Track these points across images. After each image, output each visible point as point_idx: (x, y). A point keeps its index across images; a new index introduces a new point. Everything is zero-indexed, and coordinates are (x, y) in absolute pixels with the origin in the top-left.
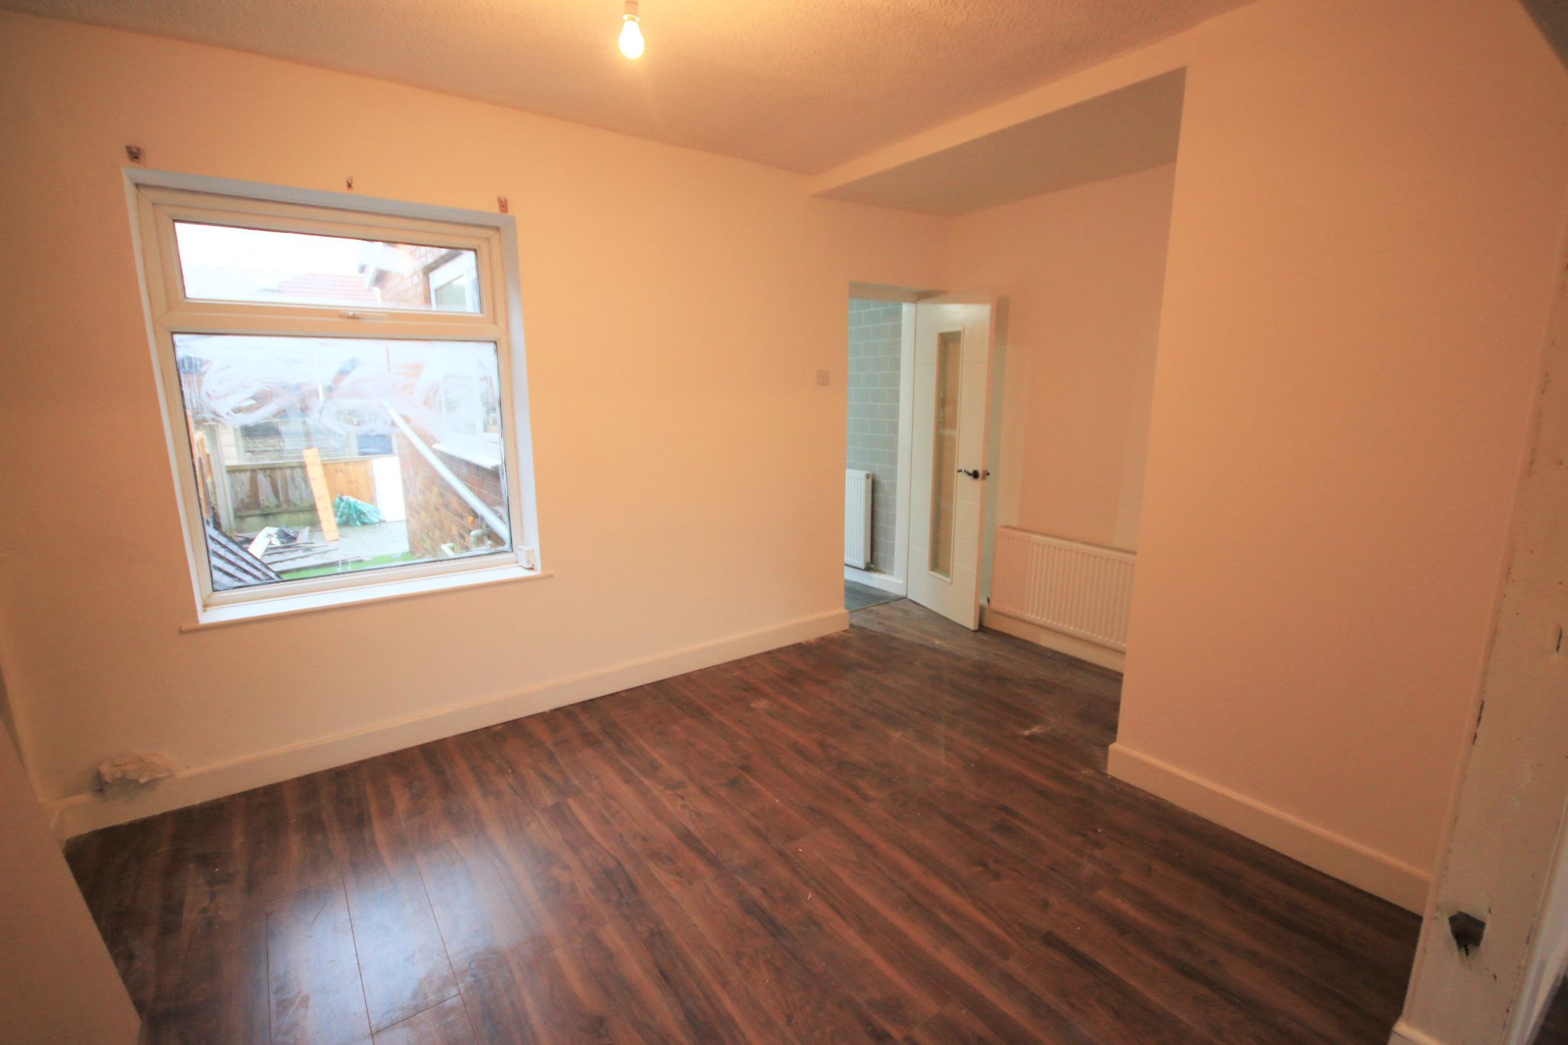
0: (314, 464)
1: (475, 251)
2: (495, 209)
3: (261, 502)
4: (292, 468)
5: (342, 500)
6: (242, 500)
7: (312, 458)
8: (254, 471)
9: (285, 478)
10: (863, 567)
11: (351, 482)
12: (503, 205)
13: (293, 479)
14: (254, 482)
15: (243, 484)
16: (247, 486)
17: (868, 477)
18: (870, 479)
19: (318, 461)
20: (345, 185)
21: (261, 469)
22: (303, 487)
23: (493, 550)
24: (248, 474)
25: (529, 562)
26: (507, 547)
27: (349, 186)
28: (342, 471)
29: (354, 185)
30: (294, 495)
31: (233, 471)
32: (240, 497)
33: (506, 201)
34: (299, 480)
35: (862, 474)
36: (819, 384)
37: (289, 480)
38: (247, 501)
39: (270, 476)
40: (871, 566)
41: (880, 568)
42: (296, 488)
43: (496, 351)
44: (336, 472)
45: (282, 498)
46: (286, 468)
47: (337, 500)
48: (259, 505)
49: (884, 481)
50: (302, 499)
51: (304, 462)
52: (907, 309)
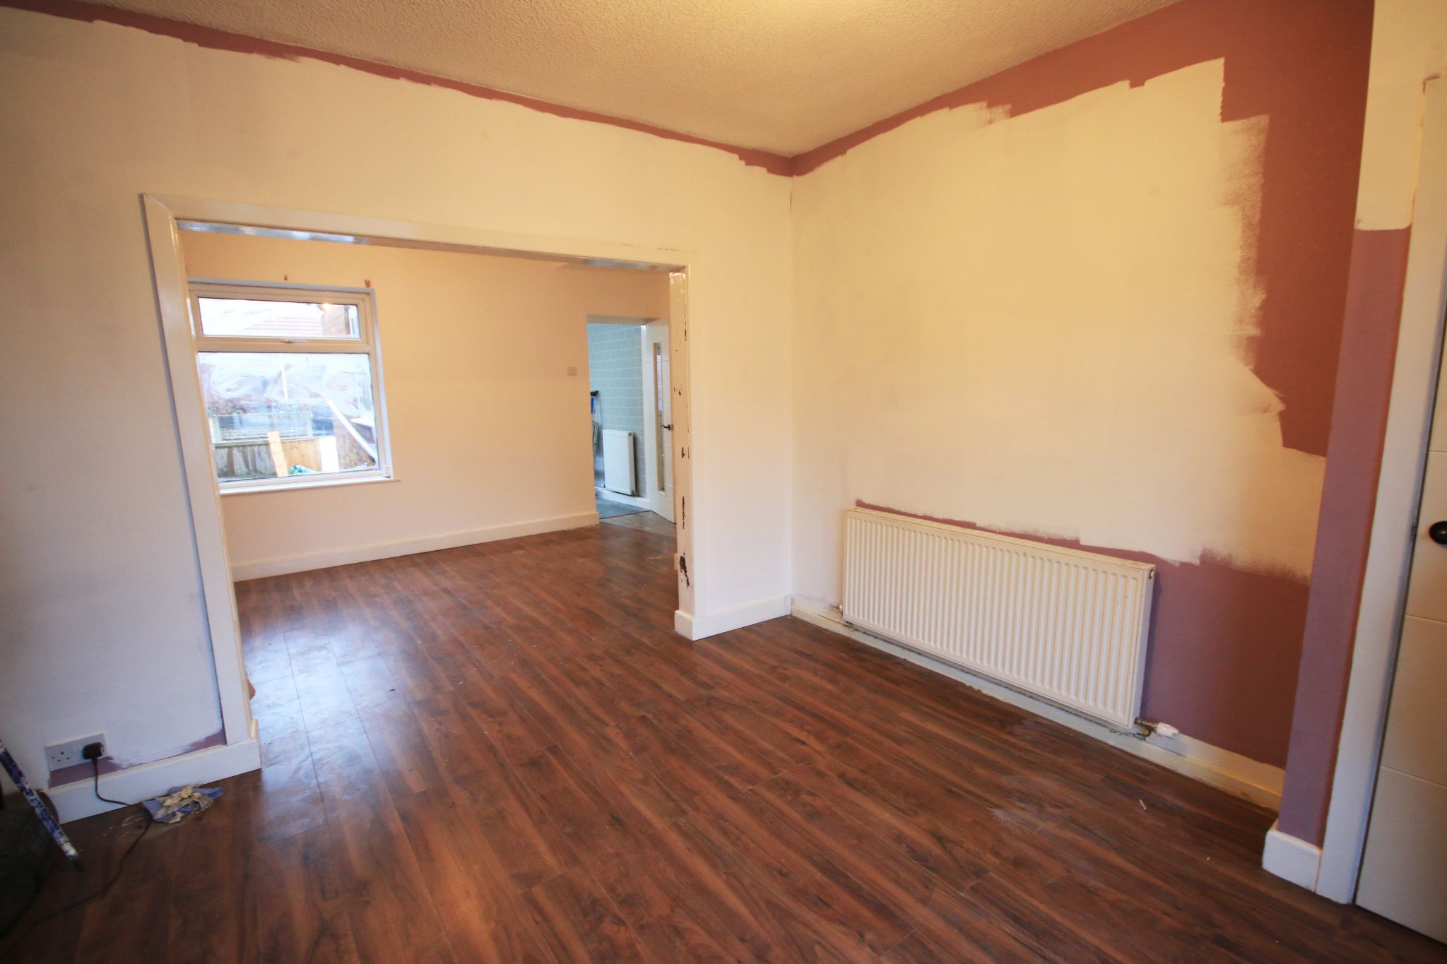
0: (275, 442)
1: (356, 305)
2: (363, 285)
3: (236, 471)
4: (259, 445)
5: (295, 468)
6: (222, 470)
7: (274, 438)
8: (230, 447)
9: (253, 451)
10: (630, 493)
11: (303, 456)
12: (368, 284)
13: (260, 454)
14: (230, 456)
15: (222, 457)
16: (225, 459)
17: (630, 434)
18: (632, 437)
19: (279, 440)
20: (283, 278)
21: (235, 446)
22: (267, 459)
23: (368, 468)
24: (226, 450)
25: (387, 473)
26: (376, 466)
27: (286, 279)
28: (296, 448)
29: (288, 279)
30: (260, 465)
31: (218, 447)
32: (220, 467)
33: (369, 282)
34: (263, 455)
35: (626, 433)
36: (569, 375)
37: (257, 455)
38: (225, 470)
39: (242, 451)
40: (636, 493)
41: (641, 494)
42: (262, 460)
43: (369, 358)
44: (292, 448)
45: (251, 468)
46: (254, 445)
47: (292, 468)
48: (234, 473)
49: (640, 437)
50: (266, 469)
51: (268, 441)
52: (644, 327)
